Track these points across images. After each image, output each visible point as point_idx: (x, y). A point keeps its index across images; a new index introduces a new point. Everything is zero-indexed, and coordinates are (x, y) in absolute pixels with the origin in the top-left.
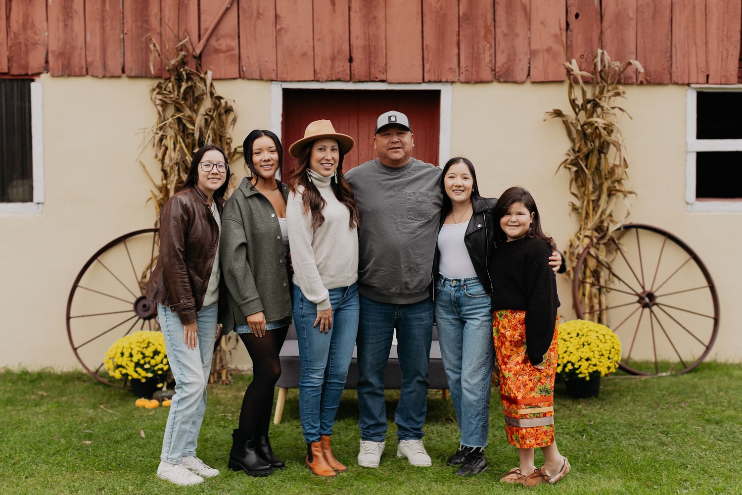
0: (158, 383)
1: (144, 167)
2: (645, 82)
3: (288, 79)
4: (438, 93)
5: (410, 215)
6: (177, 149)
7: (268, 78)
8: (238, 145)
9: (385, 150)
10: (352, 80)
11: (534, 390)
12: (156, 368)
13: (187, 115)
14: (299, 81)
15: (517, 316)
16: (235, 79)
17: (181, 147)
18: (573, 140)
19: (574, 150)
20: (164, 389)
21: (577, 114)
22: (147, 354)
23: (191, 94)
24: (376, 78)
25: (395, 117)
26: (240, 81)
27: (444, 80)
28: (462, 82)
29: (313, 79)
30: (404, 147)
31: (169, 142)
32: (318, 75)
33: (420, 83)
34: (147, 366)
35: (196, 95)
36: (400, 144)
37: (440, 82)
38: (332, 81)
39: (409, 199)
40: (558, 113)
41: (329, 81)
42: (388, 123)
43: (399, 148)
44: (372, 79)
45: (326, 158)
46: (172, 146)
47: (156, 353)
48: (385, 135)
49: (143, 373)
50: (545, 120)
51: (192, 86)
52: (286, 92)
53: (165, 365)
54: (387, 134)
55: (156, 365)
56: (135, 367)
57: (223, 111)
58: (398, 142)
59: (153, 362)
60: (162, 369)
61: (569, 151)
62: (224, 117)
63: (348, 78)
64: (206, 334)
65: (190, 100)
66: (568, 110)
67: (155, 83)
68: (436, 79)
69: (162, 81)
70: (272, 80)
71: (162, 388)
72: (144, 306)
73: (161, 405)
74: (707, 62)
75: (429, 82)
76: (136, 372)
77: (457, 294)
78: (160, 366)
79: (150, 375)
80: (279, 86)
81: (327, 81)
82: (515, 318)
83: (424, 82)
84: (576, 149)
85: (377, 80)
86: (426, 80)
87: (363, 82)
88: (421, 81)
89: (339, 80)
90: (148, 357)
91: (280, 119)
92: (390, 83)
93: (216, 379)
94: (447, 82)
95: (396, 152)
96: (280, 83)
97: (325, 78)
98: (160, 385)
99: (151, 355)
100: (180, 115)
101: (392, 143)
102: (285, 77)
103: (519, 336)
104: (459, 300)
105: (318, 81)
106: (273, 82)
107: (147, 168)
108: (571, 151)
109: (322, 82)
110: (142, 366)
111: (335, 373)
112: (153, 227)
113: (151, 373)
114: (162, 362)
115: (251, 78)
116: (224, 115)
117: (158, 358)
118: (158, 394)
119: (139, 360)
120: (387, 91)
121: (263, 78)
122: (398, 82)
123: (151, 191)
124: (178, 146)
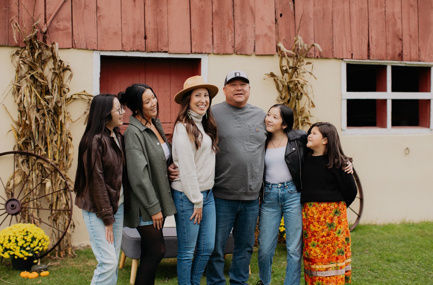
0: (34, 260)
1: (6, 108)
2: (319, 57)
3: (104, 50)
4: (200, 60)
5: (252, 140)
6: (33, 96)
7: (92, 48)
8: (74, 94)
9: (232, 95)
10: (146, 51)
11: (334, 252)
12: (34, 250)
13: (39, 72)
14: (112, 51)
15: (322, 205)
16: (69, 48)
17: (36, 95)
18: (280, 92)
19: (281, 98)
20: (39, 264)
21: (283, 75)
22: (28, 241)
23: (40, 58)
24: (162, 50)
25: (239, 73)
26: (72, 49)
27: (204, 52)
28: (215, 54)
29: (121, 50)
30: (245, 94)
32: (125, 47)
34: (28, 248)
35: (43, 59)
36: (243, 91)
37: (202, 53)
38: (134, 51)
39: (251, 130)
40: (272, 75)
41: (132, 51)
42: (234, 77)
43: (242, 94)
44: (159, 51)
45: (201, 101)
46: (28, 94)
47: (34, 239)
48: (232, 85)
49: (27, 254)
50: (264, 79)
51: (41, 53)
52: (103, 58)
53: (40, 247)
54: (234, 85)
55: (34, 248)
56: (20, 250)
57: (61, 70)
58: (241, 90)
59: (32, 245)
60: (38, 250)
61: (278, 98)
63: (144, 50)
64: (117, 227)
66: (278, 73)
67: (15, 50)
68: (199, 52)
69: (19, 49)
70: (94, 50)
71: (37, 262)
72: (13, 206)
73: (40, 276)
74: (351, 46)
76: (21, 253)
77: (283, 192)
78: (37, 248)
79: (31, 255)
80: (99, 54)
81: (130, 51)
82: (320, 206)
83: (192, 53)
84: (283, 97)
85: (163, 51)
87: (153, 52)
88: (190, 53)
89: (138, 51)
90: (29, 242)
91: (99, 76)
92: (170, 53)
93: (64, 255)
95: (239, 97)
96: (99, 52)
97: (129, 49)
99: (30, 240)
100: (34, 72)
101: (237, 90)
102: (103, 48)
103: (324, 218)
104: (284, 196)
105: (124, 51)
106: (94, 51)
107: (8, 109)
108: (280, 98)
109: (127, 52)
110: (24, 249)
111: (206, 249)
112: (12, 150)
113: (32, 253)
114: (38, 245)
115: (80, 48)
116: (62, 72)
117: (36, 243)
118: (34, 267)
119: (23, 245)
120: (168, 58)
121: (88, 48)
122: (175, 53)
123: (12, 125)
124: (33, 94)
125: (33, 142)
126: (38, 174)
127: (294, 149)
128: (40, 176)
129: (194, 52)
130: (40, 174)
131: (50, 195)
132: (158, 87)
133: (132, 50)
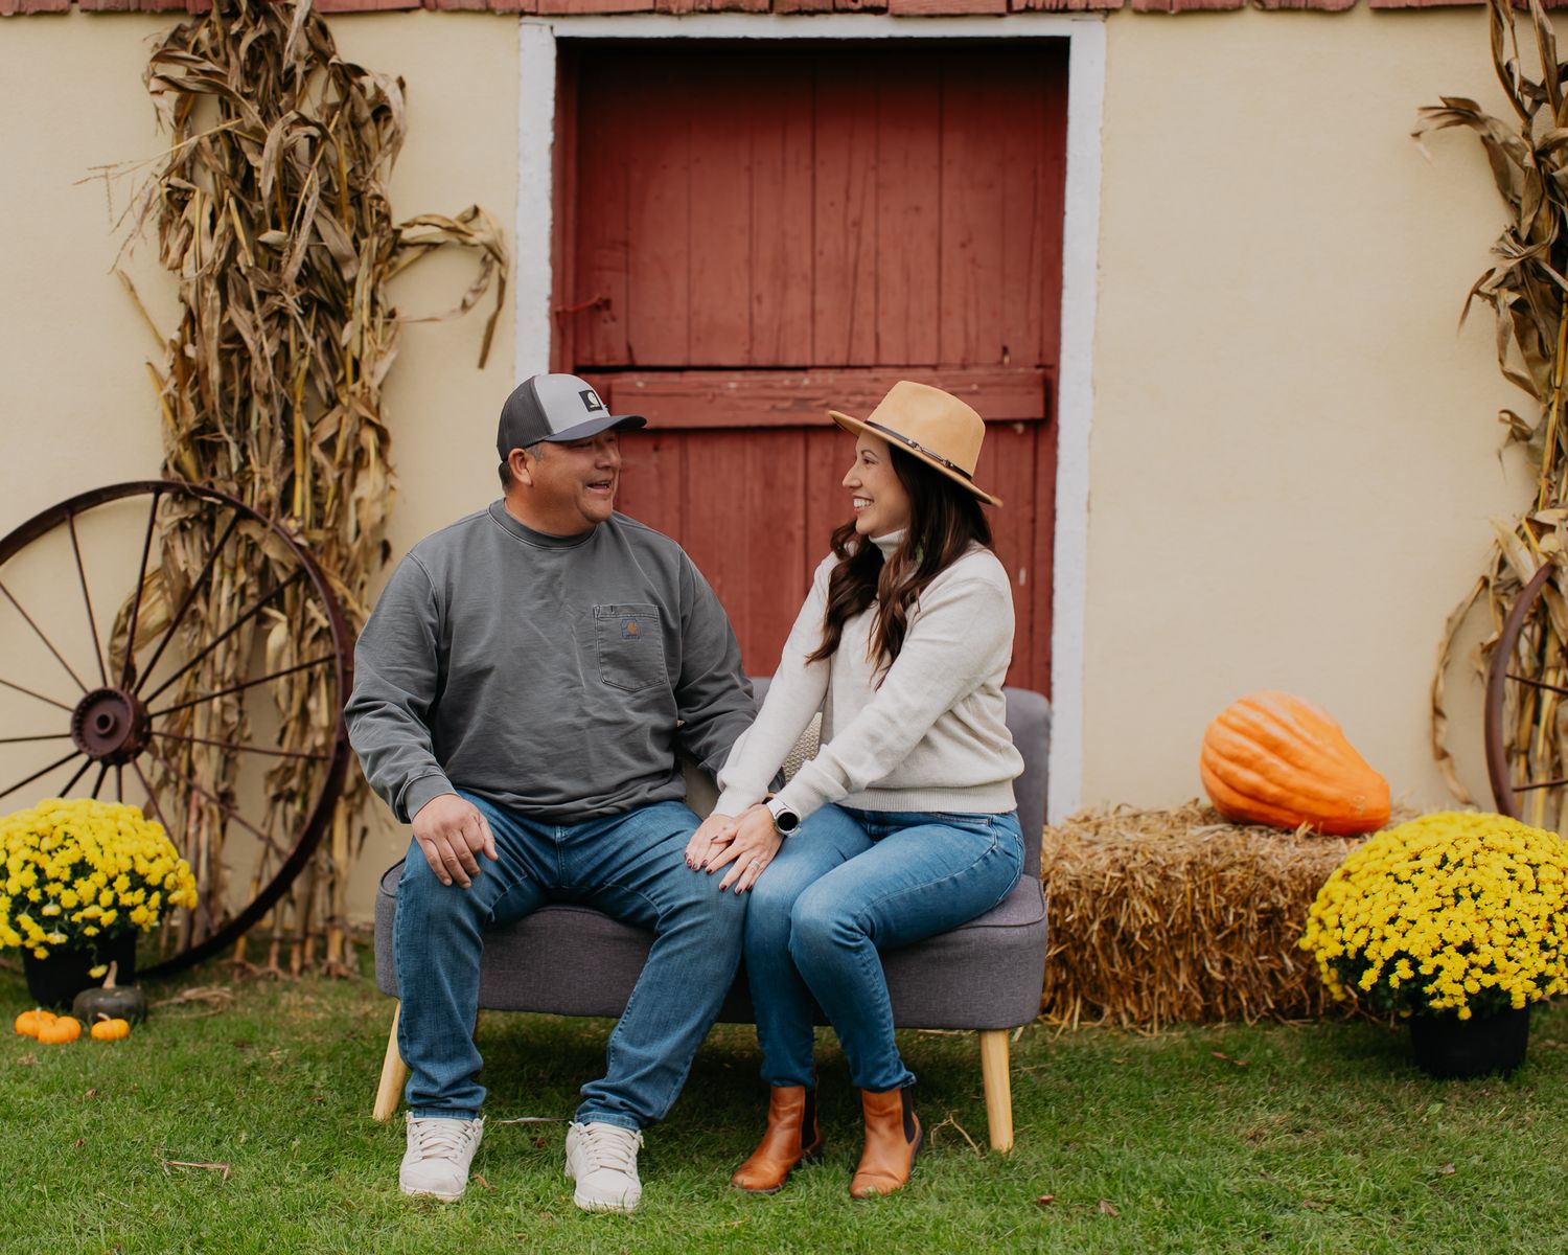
0: (92, 966)
1: (132, 288)
3: (572, 10)
4: (1060, 46)
6: (219, 230)
7: (511, 4)
8: (404, 221)
10: (778, 8)
12: (77, 918)
13: (248, 125)
14: (608, 14)
16: (407, 10)
17: (231, 227)
18: (1514, 206)
19: (1515, 235)
20: (109, 984)
21: (1527, 117)
22: (51, 872)
23: (271, 60)
24: (855, 1)
26: (423, 13)
28: (1138, 12)
29: (649, 7)
31: (198, 212)
33: (1000, 16)
34: (50, 910)
37: (1065, 10)
38: (711, 11)
40: (1463, 112)
41: (702, 12)
44: (841, 6)
46: (207, 221)
47: (81, 869)
49: (36, 932)
50: (1416, 135)
51: (270, 35)
52: (565, 45)
53: (106, 909)
55: (80, 907)
56: (13, 913)
57: (366, 113)
59: (69, 899)
60: (95, 922)
61: (1502, 239)
62: (370, 132)
63: (762, 3)
65: (268, 78)
66: (1493, 101)
67: (163, 29)
68: (1052, 1)
69: (188, 23)
70: (523, 14)
71: (103, 978)
72: (103, 721)
73: (85, 1035)
75: (1028, 10)
76: (16, 926)
78: (91, 912)
79: (57, 938)
80: (546, 30)
81: (695, 12)
83: (1010, 11)
84: (1524, 234)
85: (858, 6)
86: (1017, 3)
87: (812, 13)
88: (1003, 9)
89: (731, 10)
90: (56, 880)
91: (548, 137)
92: (899, 16)
93: (309, 960)
94: (1087, 10)
96: (548, 22)
97: (688, 3)
98: (97, 972)
99: (66, 876)
100: (230, 125)
102: (561, 4)
105: (667, 13)
106: (527, 19)
107: (140, 294)
108: (1509, 238)
109: (680, 15)
110: (35, 910)
112: (155, 475)
113: (62, 931)
114: (96, 901)
115: (456, 6)
116: (372, 124)
117: (85, 888)
118: (85, 999)
119: (25, 890)
120: (891, 40)
121: (493, 5)
122: (923, 12)
123: (149, 364)
124: (221, 222)
125: (237, 442)
126: (243, 588)
128: (253, 596)
129: (1022, 7)
130: (252, 589)
131: (282, 680)
132: (878, 185)
133: (704, 7)
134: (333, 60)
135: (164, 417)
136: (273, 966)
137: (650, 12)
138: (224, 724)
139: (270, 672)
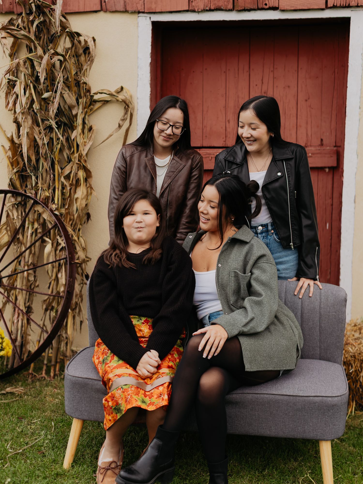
3: (157, 11)
4: (346, 21)
7: (135, 9)
10: (236, 8)
16: (96, 12)
17: (31, 94)
23: (45, 31)
24: (266, 4)
26: (102, 13)
27: (353, 3)
29: (187, 8)
31: (19, 89)
32: (193, 4)
33: (323, 9)
35: (52, 33)
37: (348, 7)
41: (207, 11)
44: (260, 6)
46: (23, 91)
51: (45, 21)
52: (154, 24)
57: (81, 51)
62: (82, 58)
63: (230, 6)
65: (45, 37)
68: (343, 3)
69: (15, 17)
70: (139, 12)
75: (334, 7)
80: (148, 18)
81: (204, 11)
83: (327, 7)
85: (267, 7)
86: (330, 4)
87: (249, 10)
88: (324, 7)
89: (218, 9)
91: (149, 60)
92: (283, 11)
94: (358, 6)
96: (149, 16)
97: (202, 7)
100: (30, 56)
102: (154, 7)
105: (194, 11)
106: (141, 15)
109: (198, 12)
115: (114, 10)
116: (83, 55)
120: (280, 20)
121: (128, 9)
122: (293, 8)
123: (3, 146)
124: (27, 93)
125: (35, 175)
126: (36, 230)
127: (279, 174)
128: (40, 233)
129: (332, 5)
130: (39, 230)
131: (50, 265)
132: (274, 78)
133: (208, 8)
134: (67, 30)
135: (8, 166)
136: (44, 375)
137: (187, 11)
138: (28, 280)
139: (45, 262)
